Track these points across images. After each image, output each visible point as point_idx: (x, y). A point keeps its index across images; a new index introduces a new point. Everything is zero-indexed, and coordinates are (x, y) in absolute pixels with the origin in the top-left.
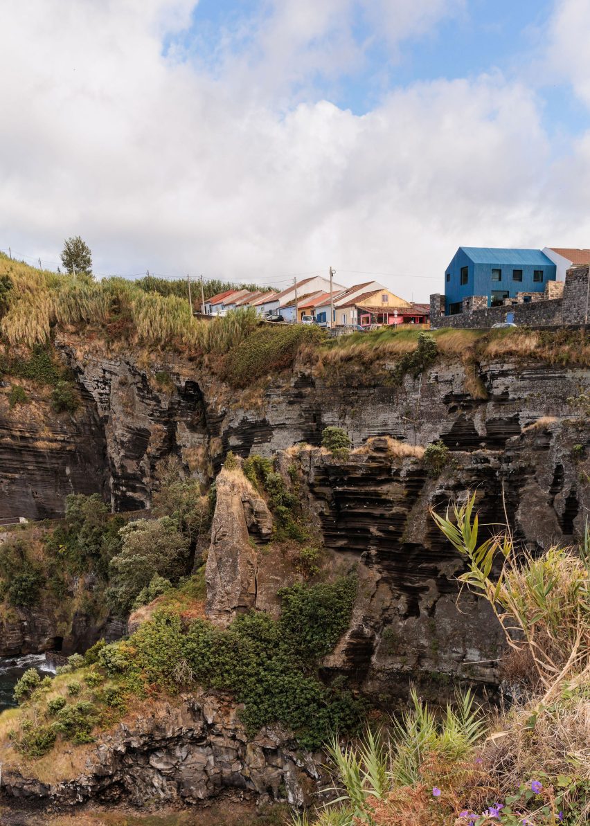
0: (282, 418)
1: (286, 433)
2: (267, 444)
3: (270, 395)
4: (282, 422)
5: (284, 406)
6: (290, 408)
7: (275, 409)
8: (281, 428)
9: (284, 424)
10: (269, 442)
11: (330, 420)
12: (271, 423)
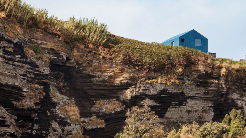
0: (194, 93)
1: (197, 102)
2: (183, 106)
3: (184, 79)
4: (194, 95)
5: (194, 86)
6: (198, 88)
7: (188, 87)
8: (193, 99)
9: (195, 96)
10: (184, 105)
11: (236, 97)
12: (186, 95)
